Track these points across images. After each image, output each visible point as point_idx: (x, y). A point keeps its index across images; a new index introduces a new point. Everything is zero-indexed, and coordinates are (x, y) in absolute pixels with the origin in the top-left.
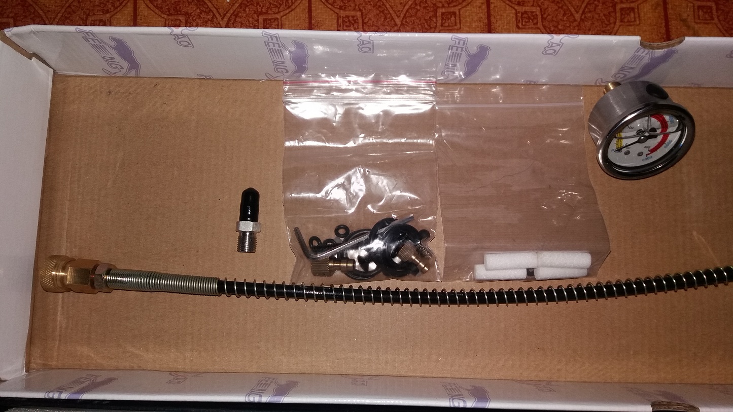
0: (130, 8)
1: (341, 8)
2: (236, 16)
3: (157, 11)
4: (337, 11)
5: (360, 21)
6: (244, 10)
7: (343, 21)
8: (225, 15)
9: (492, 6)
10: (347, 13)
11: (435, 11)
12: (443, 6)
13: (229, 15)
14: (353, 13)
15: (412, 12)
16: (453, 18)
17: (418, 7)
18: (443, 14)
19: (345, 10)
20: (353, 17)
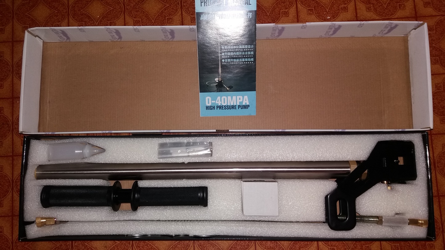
0: (66, 21)
1: (135, 18)
2: (101, 21)
3: (75, 21)
4: (133, 18)
5: (141, 22)
6: (104, 20)
7: (135, 22)
8: (97, 21)
9: (183, 16)
10: (137, 19)
11: (165, 18)
12: (168, 16)
13: (98, 21)
14: (139, 19)
15: (158, 18)
16: (171, 20)
17: (159, 17)
18: (167, 18)
19: (136, 18)
20: (138, 20)
